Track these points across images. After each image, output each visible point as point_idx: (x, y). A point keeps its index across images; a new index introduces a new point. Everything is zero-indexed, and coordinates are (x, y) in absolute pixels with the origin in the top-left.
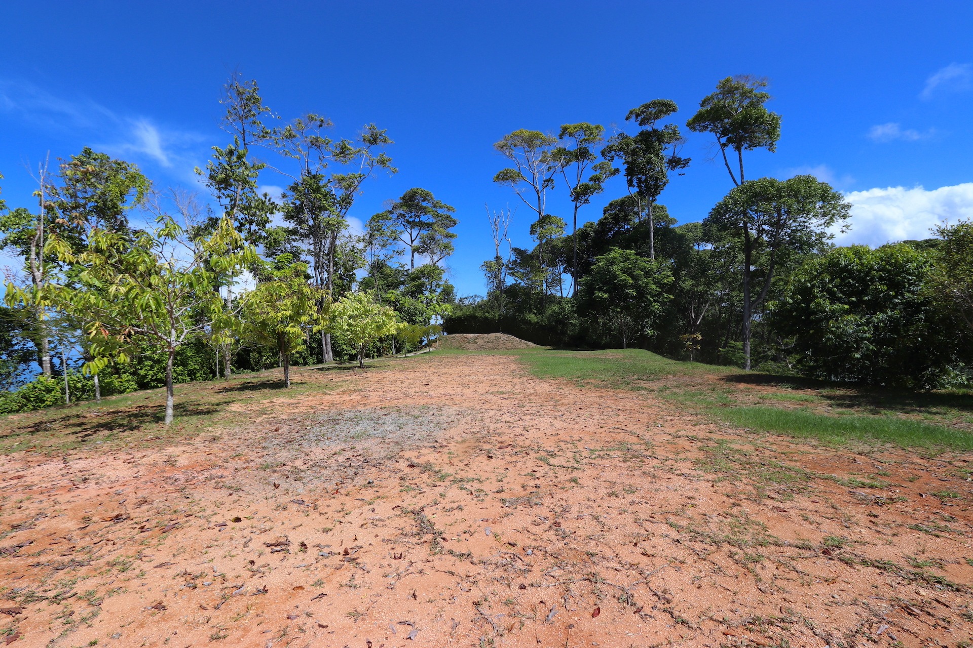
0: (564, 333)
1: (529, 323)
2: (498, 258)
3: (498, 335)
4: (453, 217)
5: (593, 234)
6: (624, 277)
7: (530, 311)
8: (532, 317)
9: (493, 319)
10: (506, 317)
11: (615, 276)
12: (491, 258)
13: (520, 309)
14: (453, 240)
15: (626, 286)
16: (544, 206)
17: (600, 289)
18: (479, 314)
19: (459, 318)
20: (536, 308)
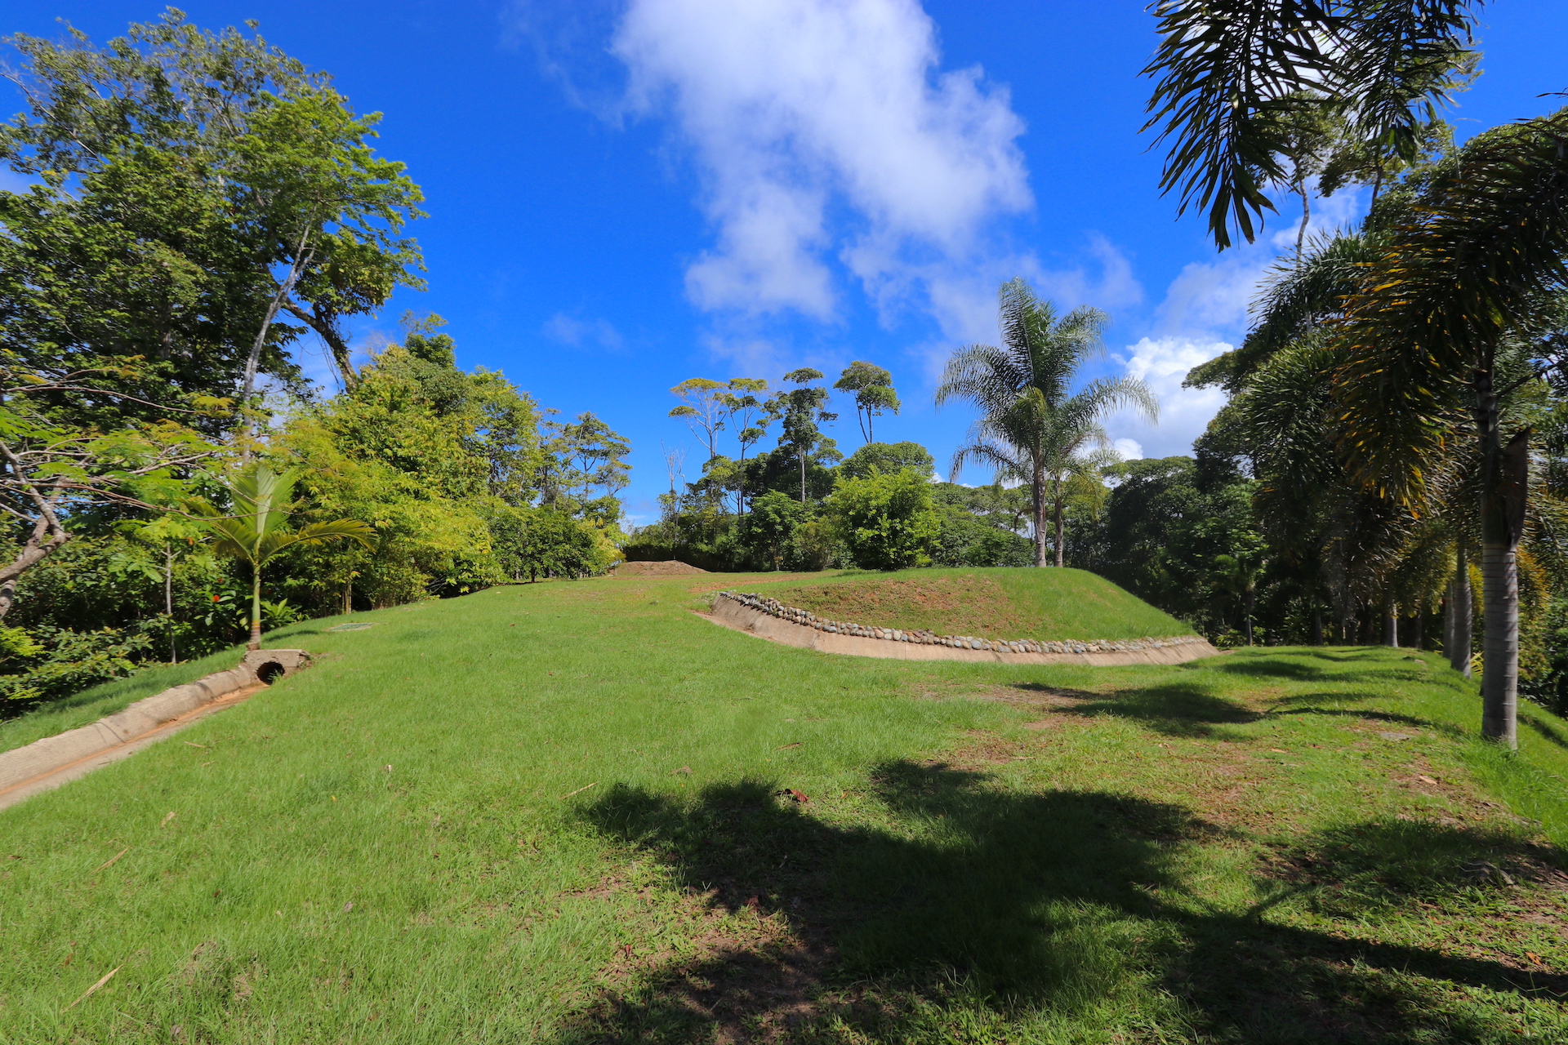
0: (731, 561)
1: (700, 551)
2: (672, 491)
3: (672, 562)
4: (627, 446)
5: (765, 465)
6: (773, 516)
7: (702, 541)
8: (703, 547)
9: (668, 549)
10: (679, 546)
11: (767, 515)
12: (667, 492)
13: (692, 539)
14: (629, 471)
15: (775, 523)
16: (715, 444)
17: (757, 525)
18: (654, 543)
19: (636, 547)
20: (707, 538)
